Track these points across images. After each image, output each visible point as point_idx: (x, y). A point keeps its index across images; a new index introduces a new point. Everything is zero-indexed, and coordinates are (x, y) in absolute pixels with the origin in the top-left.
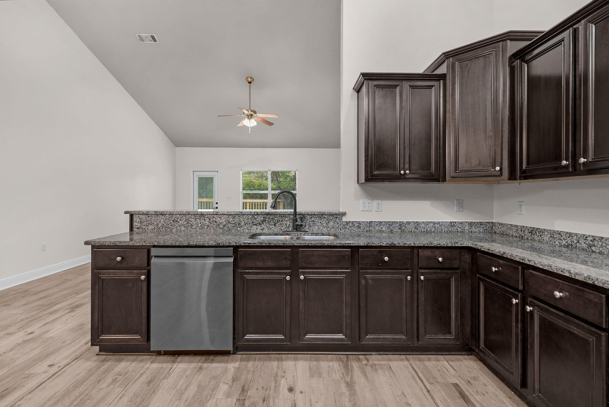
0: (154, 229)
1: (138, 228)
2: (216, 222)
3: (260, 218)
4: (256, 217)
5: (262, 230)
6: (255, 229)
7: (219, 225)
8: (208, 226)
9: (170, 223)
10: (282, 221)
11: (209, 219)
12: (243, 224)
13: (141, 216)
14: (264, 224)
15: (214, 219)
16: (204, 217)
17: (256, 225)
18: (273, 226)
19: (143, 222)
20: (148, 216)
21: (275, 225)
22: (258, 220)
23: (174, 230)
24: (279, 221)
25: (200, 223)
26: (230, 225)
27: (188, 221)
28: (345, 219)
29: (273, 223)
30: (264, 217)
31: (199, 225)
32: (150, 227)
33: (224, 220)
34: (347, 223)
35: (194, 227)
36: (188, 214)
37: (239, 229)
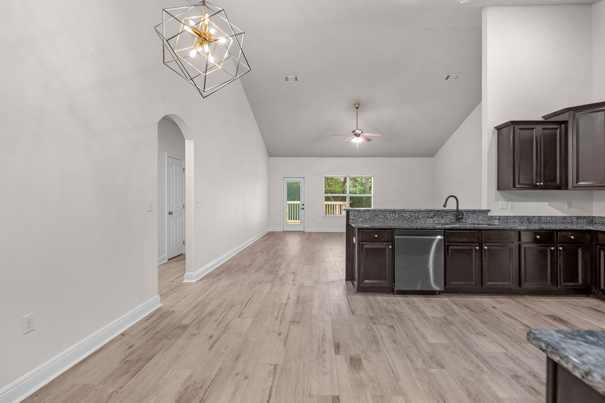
0: (363, 220)
1: (353, 220)
2: (403, 216)
3: (432, 214)
4: (429, 213)
5: (433, 221)
6: (429, 220)
7: (405, 218)
8: (398, 219)
9: (373, 217)
10: (447, 216)
11: (399, 214)
12: (421, 217)
13: (354, 212)
14: (435, 217)
15: (402, 214)
16: (395, 213)
17: (429, 218)
18: (441, 219)
19: (356, 216)
20: (359, 212)
21: (442, 218)
22: (430, 215)
23: (376, 221)
24: (445, 215)
25: (393, 217)
26: (412, 218)
27: (384, 215)
28: (490, 214)
29: (441, 217)
30: (435, 213)
31: (392, 218)
32: (360, 219)
33: (408, 215)
34: (492, 217)
35: (388, 219)
36: (386, 210)
37: (418, 221)
